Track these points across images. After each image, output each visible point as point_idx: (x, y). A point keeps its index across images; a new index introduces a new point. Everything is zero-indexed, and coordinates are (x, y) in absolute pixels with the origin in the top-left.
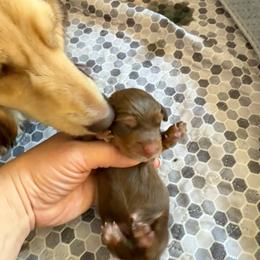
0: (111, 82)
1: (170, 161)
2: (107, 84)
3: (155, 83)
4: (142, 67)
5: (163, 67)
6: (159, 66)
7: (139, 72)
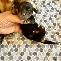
0: (42, 4)
1: (54, 29)
2: (41, 4)
3: (54, 8)
4: (52, 2)
5: (58, 4)
6: (57, 3)
7: (50, 3)
